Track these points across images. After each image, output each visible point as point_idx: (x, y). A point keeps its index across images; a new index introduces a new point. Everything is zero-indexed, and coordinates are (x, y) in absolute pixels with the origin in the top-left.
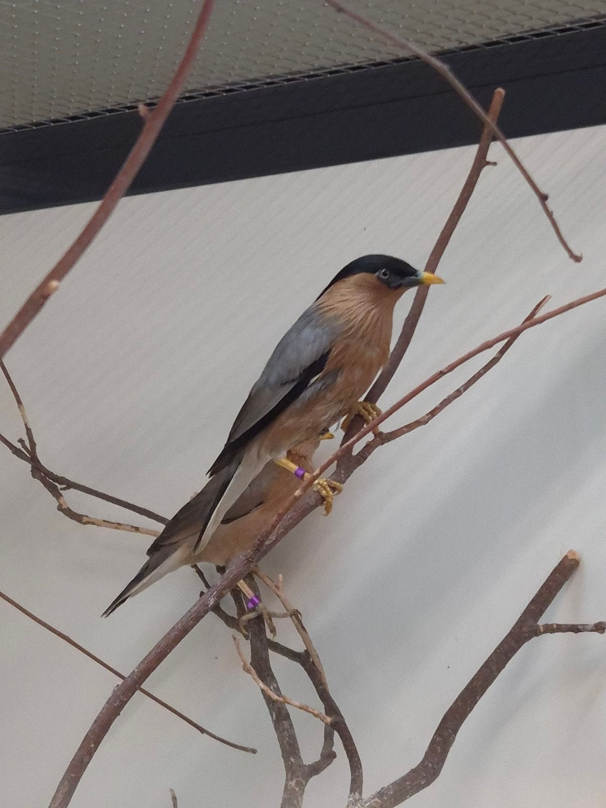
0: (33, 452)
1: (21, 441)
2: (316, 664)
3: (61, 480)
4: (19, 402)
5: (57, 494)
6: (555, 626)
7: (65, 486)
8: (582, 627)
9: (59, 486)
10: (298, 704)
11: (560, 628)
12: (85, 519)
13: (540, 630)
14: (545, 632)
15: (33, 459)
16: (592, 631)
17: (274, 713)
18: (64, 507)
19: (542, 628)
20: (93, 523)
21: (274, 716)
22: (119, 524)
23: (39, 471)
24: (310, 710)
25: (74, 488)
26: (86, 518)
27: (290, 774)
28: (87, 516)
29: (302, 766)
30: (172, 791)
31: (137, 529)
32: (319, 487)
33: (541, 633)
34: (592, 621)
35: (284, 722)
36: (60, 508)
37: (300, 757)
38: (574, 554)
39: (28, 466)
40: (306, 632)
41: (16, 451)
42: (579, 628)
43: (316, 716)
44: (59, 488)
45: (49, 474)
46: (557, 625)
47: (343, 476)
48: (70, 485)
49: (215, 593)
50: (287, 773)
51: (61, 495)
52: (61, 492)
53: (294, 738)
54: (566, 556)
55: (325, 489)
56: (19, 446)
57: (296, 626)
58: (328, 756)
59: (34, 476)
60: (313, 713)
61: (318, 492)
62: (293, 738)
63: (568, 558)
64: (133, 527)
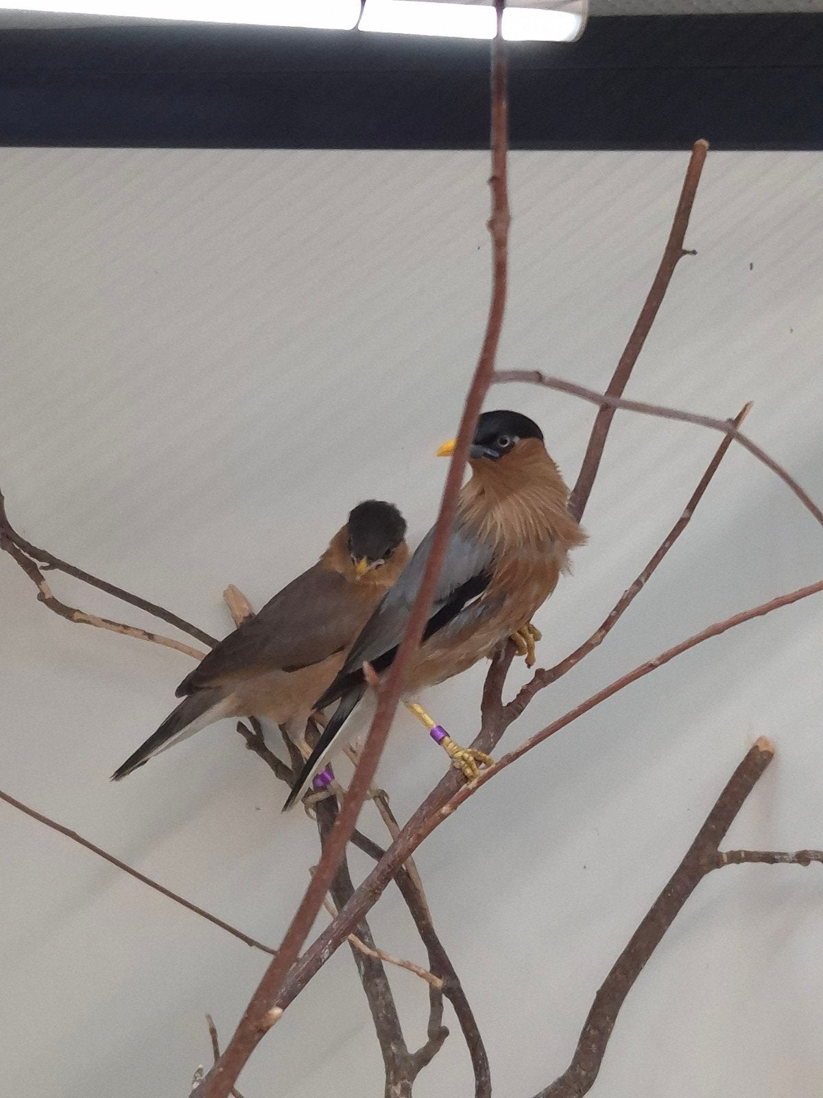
2: (413, 875)
3: (41, 555)
5: (38, 579)
6: (743, 855)
7: (47, 564)
8: (779, 857)
9: (39, 564)
10: (397, 960)
11: (750, 857)
12: (77, 616)
13: (723, 861)
14: (730, 861)
16: (793, 862)
17: (362, 963)
18: (47, 597)
19: (725, 858)
20: (89, 622)
21: (362, 968)
22: (125, 627)
23: (9, 539)
24: (413, 967)
25: (61, 569)
26: (79, 614)
27: (392, 1073)
28: (81, 612)
29: (406, 1058)
30: (209, 1017)
31: (151, 637)
32: (463, 763)
33: (724, 864)
34: (793, 849)
35: (378, 981)
36: (41, 597)
37: (403, 1041)
38: (766, 743)
40: (396, 823)
42: (776, 857)
43: (421, 976)
44: (39, 567)
45: (26, 546)
46: (745, 852)
47: (492, 740)
48: (54, 563)
49: (330, 941)
50: (388, 1073)
51: (42, 578)
52: (42, 572)
53: (393, 1008)
54: (756, 747)
55: (471, 767)
57: (382, 813)
58: (438, 1035)
60: (418, 973)
61: (461, 769)
62: (390, 1007)
63: (758, 750)
64: (145, 633)
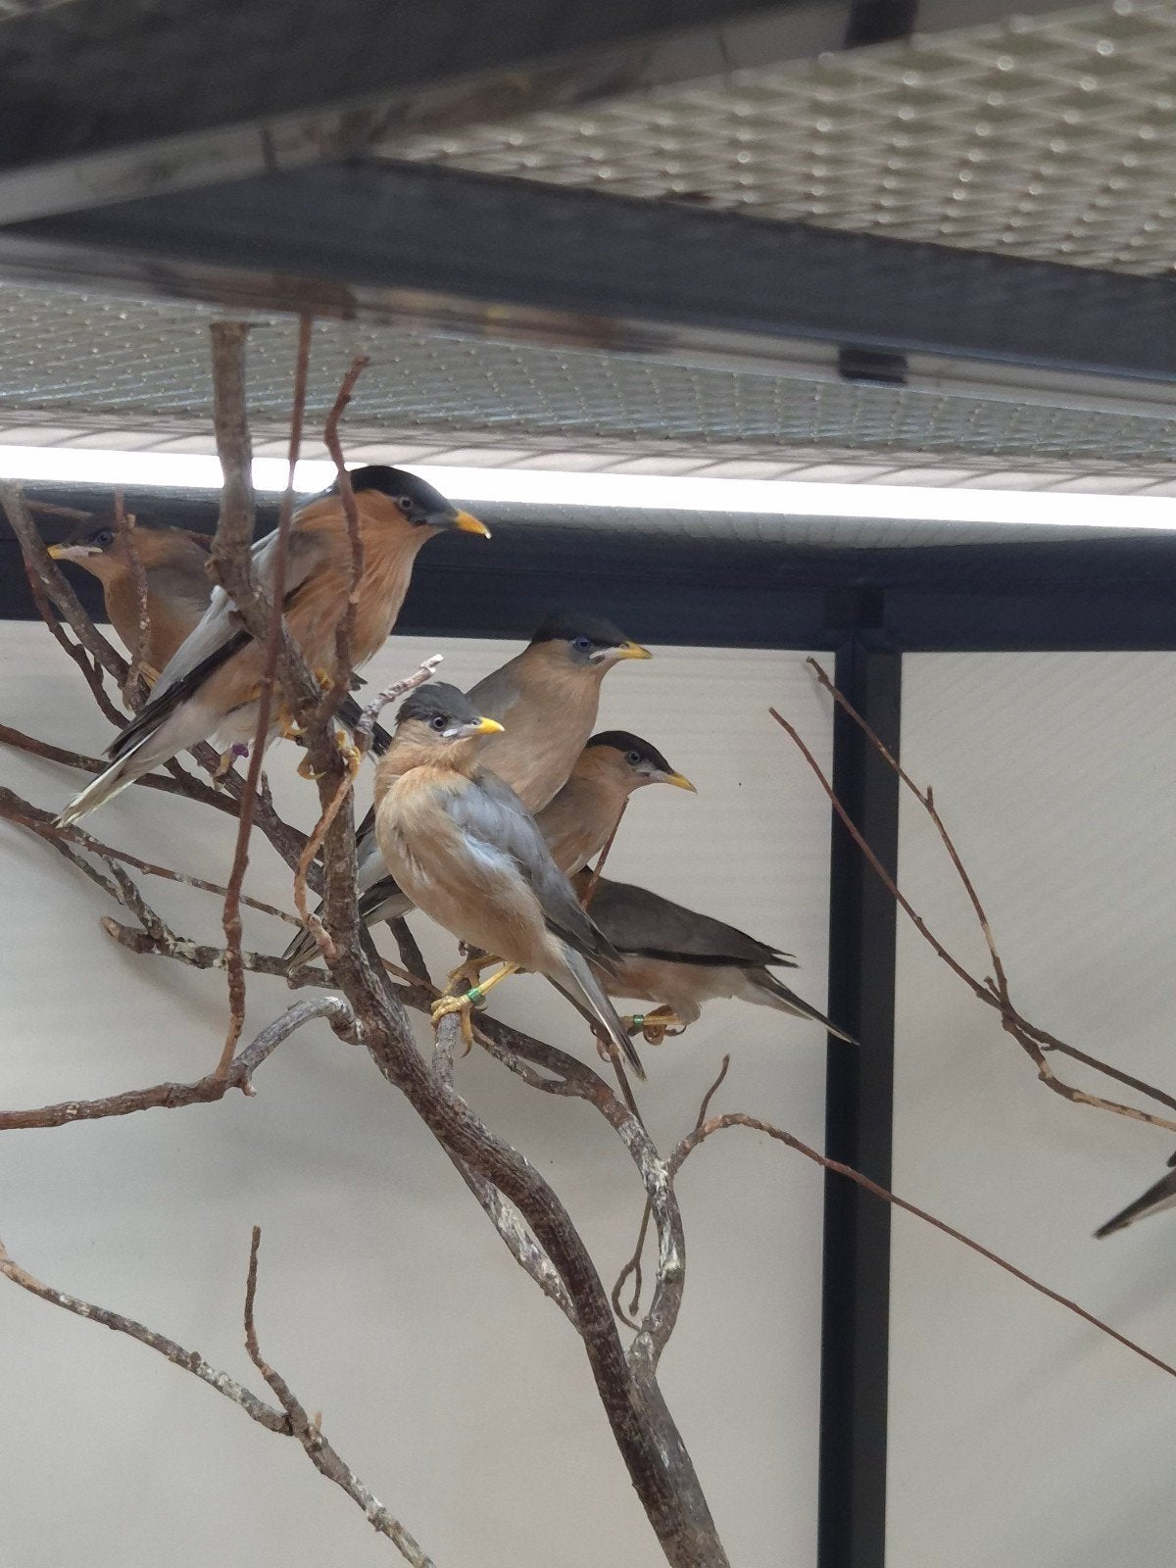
0: (1004, 995)
1: (989, 981)
3: (1042, 1036)
4: (983, 918)
5: (1038, 1057)
7: (1048, 1045)
9: (1040, 1045)
12: (1076, 1096)
15: (1004, 1005)
18: (1048, 1076)
20: (1087, 1102)
22: (1124, 1108)
23: (1011, 1020)
25: (1061, 1050)
26: (1078, 1094)
31: (1148, 1118)
36: (1042, 1077)
39: (996, 1014)
41: (981, 993)
44: (1040, 1049)
45: (1027, 1027)
48: (1055, 1045)
51: (1043, 1058)
52: (1043, 1052)
56: (986, 986)
59: (1006, 1027)
64: (1143, 1114)
